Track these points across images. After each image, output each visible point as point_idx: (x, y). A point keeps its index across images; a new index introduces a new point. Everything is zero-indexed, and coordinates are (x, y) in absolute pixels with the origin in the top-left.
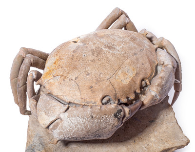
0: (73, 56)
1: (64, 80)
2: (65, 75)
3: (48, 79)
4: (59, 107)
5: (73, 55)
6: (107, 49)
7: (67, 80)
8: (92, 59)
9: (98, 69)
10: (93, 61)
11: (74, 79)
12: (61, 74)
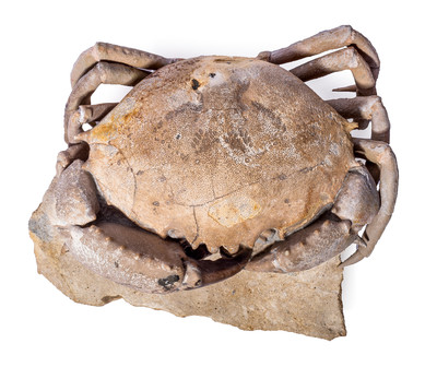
0: (160, 125)
1: (119, 163)
2: (126, 153)
3: (99, 141)
4: (78, 211)
5: (161, 123)
6: (227, 145)
7: (124, 166)
8: (186, 152)
9: (183, 178)
10: (185, 158)
11: (135, 170)
12: (122, 147)
